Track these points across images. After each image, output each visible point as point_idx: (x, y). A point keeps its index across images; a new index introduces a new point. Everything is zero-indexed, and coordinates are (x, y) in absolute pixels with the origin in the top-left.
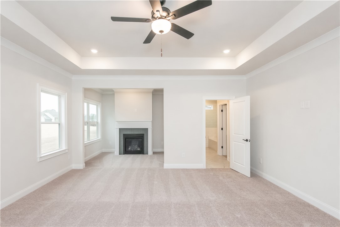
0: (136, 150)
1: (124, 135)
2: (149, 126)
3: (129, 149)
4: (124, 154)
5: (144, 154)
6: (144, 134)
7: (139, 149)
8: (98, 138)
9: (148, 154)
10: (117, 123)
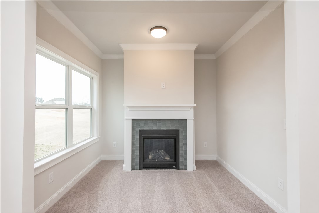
0: (163, 160)
1: (140, 131)
2: (189, 115)
3: (150, 157)
4: (140, 169)
5: (179, 169)
6: (178, 131)
7: (167, 158)
8: (93, 136)
9: (186, 169)
10: (128, 109)
